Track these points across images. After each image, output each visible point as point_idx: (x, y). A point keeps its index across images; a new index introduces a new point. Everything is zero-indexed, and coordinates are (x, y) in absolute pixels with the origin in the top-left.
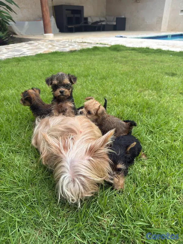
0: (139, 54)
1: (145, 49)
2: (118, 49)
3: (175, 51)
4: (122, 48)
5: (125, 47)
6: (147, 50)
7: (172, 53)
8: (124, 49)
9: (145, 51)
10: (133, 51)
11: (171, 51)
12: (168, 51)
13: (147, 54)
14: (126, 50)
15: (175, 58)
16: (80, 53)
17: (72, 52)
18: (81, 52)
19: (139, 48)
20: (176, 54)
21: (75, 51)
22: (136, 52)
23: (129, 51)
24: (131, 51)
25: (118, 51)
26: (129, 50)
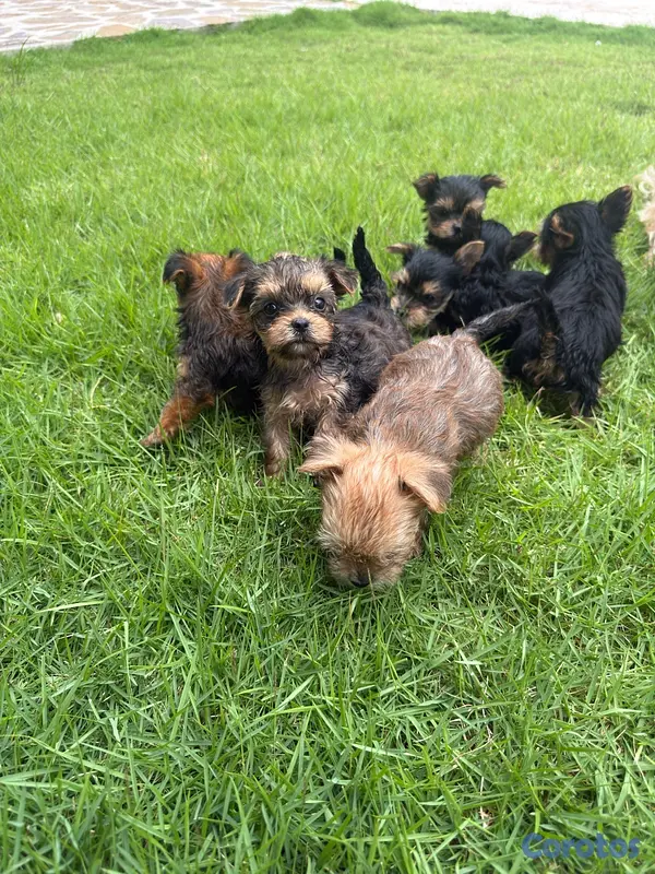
0: (476, 37)
1: (492, 18)
2: (390, 19)
3: (606, 24)
4: (404, 14)
5: (414, 10)
6: (502, 20)
7: (596, 31)
8: (414, 17)
9: (495, 24)
10: (448, 28)
11: (591, 25)
12: (583, 25)
13: (505, 36)
14: (423, 22)
15: (613, 49)
16: (246, 36)
17: (213, 30)
18: (250, 32)
19: (469, 14)
20: (612, 35)
21: (226, 27)
22: (459, 28)
23: (434, 28)
24: (440, 27)
25: (392, 26)
26: (434, 23)
